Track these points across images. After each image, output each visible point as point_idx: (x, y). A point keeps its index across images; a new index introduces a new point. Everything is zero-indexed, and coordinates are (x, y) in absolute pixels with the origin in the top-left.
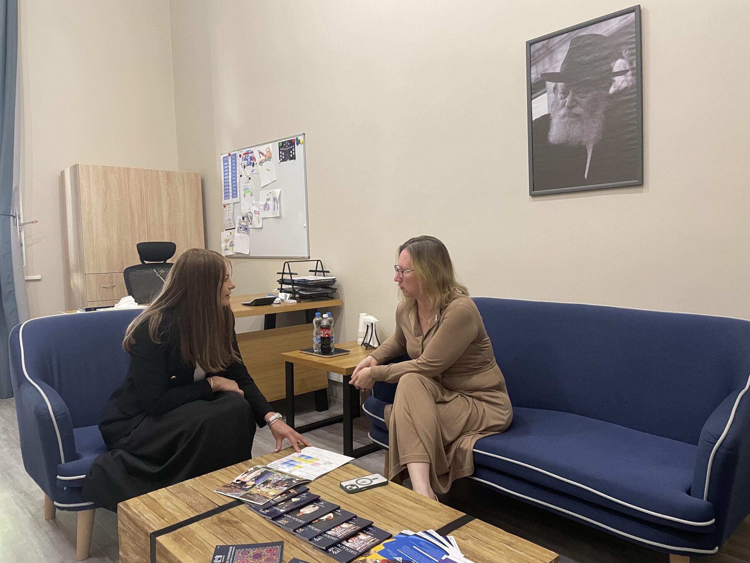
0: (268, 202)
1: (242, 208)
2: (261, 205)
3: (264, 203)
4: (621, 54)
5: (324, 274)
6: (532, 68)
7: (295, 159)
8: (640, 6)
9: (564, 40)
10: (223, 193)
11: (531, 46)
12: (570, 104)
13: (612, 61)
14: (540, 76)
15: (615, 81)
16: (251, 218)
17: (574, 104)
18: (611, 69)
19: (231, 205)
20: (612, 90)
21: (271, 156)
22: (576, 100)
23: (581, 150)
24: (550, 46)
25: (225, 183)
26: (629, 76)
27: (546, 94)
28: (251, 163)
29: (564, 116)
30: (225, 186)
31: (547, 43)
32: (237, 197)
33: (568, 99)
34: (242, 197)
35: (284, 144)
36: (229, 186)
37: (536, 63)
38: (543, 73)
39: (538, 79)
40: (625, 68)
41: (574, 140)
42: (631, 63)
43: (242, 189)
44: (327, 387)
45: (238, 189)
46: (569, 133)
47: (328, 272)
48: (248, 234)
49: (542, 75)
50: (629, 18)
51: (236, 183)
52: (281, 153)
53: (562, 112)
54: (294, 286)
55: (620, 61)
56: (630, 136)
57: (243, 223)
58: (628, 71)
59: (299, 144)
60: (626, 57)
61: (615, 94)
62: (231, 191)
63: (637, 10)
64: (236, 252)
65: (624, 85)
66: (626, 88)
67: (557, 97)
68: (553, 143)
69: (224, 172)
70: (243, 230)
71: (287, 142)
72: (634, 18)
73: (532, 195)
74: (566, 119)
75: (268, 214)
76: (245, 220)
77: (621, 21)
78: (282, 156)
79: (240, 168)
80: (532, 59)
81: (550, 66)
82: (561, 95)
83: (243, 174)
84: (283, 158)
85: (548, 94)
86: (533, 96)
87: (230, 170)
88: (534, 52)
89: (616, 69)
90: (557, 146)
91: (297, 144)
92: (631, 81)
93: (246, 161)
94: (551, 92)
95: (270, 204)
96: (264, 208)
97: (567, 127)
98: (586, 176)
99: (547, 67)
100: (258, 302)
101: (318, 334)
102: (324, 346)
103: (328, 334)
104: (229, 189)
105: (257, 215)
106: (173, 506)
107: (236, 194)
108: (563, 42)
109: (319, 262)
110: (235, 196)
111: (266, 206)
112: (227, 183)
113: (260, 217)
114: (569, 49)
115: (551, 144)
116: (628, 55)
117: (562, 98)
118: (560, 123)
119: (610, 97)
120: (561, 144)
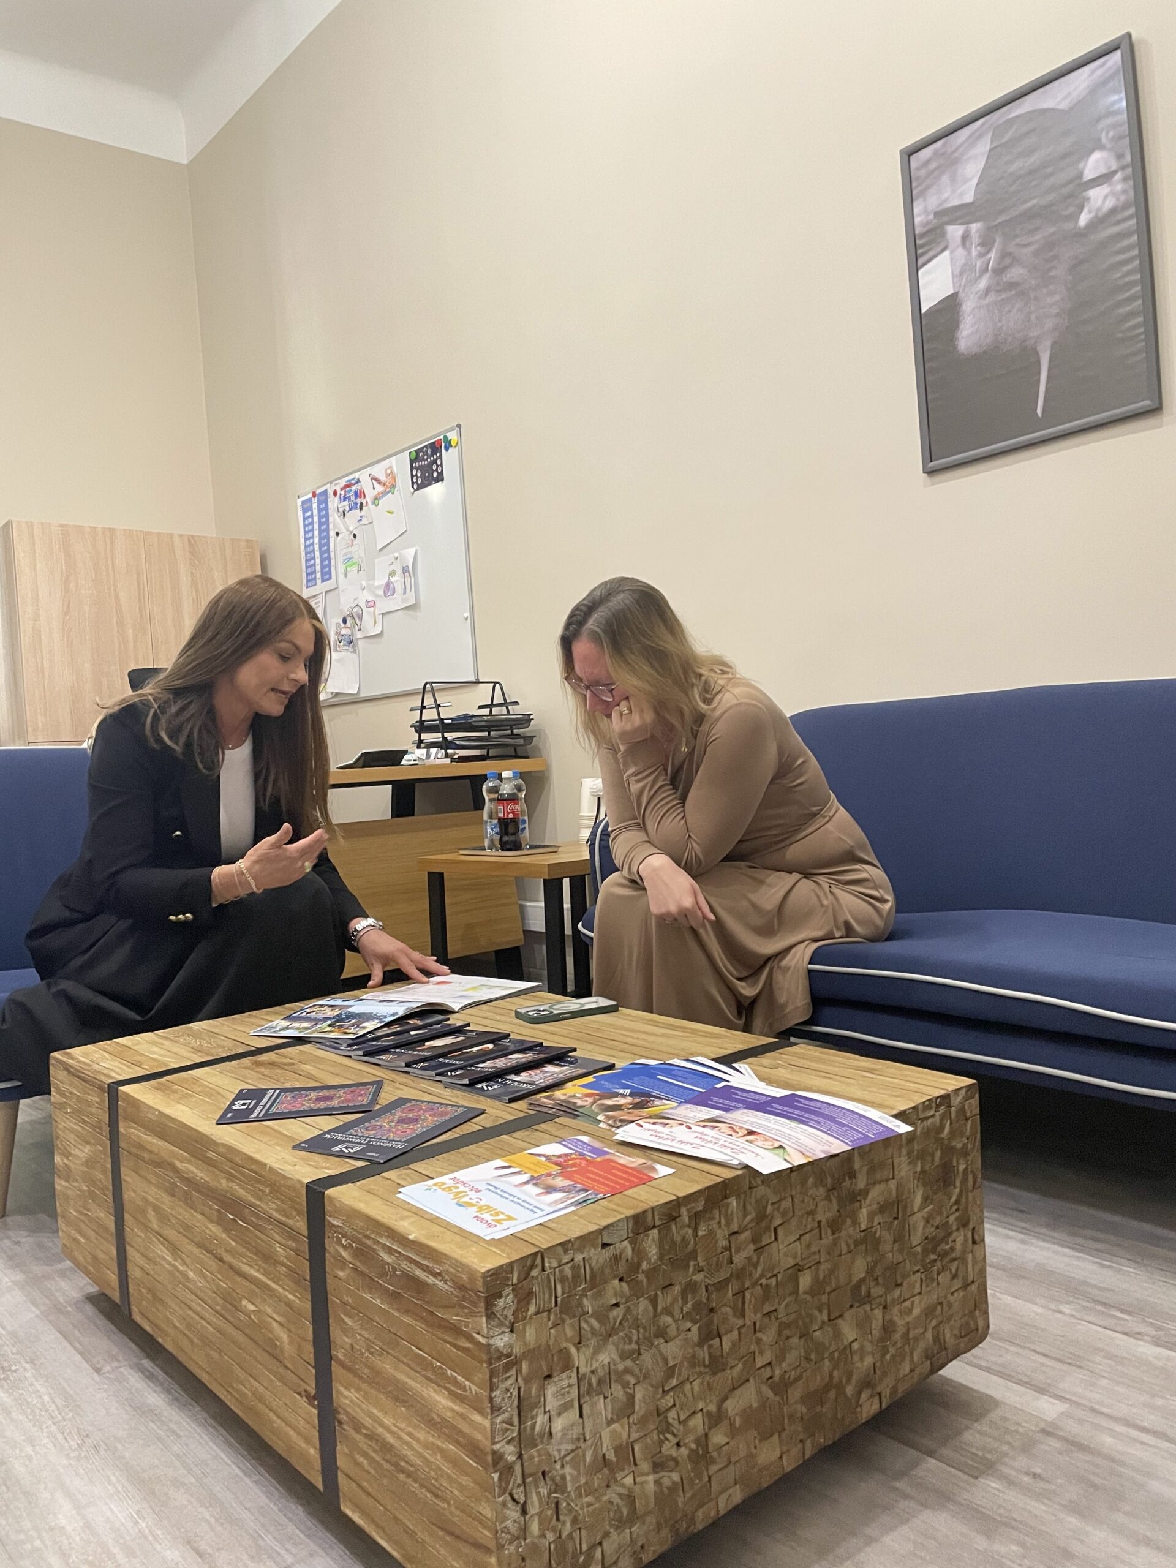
0: (392, 579)
1: (342, 599)
2: (379, 587)
3: (385, 581)
4: (1099, 140)
5: (507, 708)
6: (915, 204)
7: (442, 480)
8: (1129, 35)
9: (977, 134)
10: (304, 575)
11: (912, 158)
12: (999, 263)
13: (1079, 160)
14: (932, 216)
15: (1089, 199)
16: (360, 617)
17: (1008, 261)
18: (1080, 175)
19: (321, 598)
20: (1084, 219)
21: (395, 481)
22: (1010, 254)
23: (1028, 356)
24: (949, 150)
25: (306, 554)
26: (1118, 184)
27: (947, 253)
28: (356, 504)
29: (987, 291)
30: (307, 561)
31: (944, 145)
32: (330, 578)
33: (993, 255)
34: (341, 577)
35: (421, 454)
36: (314, 558)
37: (923, 193)
38: (939, 209)
39: (928, 223)
40: (1110, 168)
41: (1010, 339)
42: (1120, 156)
43: (340, 559)
44: (522, 943)
45: (333, 562)
46: (999, 325)
47: (517, 703)
48: (355, 652)
49: (936, 214)
50: (1109, 64)
51: (328, 551)
52: (414, 473)
53: (983, 284)
54: (446, 735)
55: (1096, 156)
56: (1128, 308)
57: (344, 632)
58: (1115, 172)
59: (450, 449)
60: (1109, 145)
61: (1093, 225)
62: (318, 568)
63: (1125, 45)
64: (332, 693)
65: (1110, 204)
66: (1113, 211)
67: (969, 253)
68: (966, 353)
69: (306, 533)
70: (345, 645)
71: (425, 449)
72: (1120, 63)
73: (930, 472)
74: (992, 297)
75: (395, 603)
76: (348, 624)
77: (1094, 71)
78: (418, 477)
79: (334, 518)
80: (914, 185)
81: (954, 191)
82: (979, 248)
83: (342, 529)
84: (419, 482)
85: (952, 252)
86: (920, 261)
87: (316, 526)
88: (918, 169)
89: (1089, 175)
90: (976, 357)
91: (447, 449)
92: (1124, 192)
93: (346, 503)
94: (958, 247)
95: (397, 581)
96: (385, 592)
97: (993, 312)
98: (1039, 412)
99: (946, 195)
100: (370, 760)
101: (494, 814)
102: (506, 838)
103: (513, 812)
104: (314, 565)
105: (372, 609)
106: (162, 1052)
107: (330, 573)
108: (976, 138)
109: (497, 685)
110: (328, 576)
111: (389, 589)
112: (310, 553)
113: (377, 613)
114: (991, 150)
115: (964, 355)
116: (1113, 139)
117: (981, 255)
118: (980, 307)
119: (1081, 235)
120: (985, 352)
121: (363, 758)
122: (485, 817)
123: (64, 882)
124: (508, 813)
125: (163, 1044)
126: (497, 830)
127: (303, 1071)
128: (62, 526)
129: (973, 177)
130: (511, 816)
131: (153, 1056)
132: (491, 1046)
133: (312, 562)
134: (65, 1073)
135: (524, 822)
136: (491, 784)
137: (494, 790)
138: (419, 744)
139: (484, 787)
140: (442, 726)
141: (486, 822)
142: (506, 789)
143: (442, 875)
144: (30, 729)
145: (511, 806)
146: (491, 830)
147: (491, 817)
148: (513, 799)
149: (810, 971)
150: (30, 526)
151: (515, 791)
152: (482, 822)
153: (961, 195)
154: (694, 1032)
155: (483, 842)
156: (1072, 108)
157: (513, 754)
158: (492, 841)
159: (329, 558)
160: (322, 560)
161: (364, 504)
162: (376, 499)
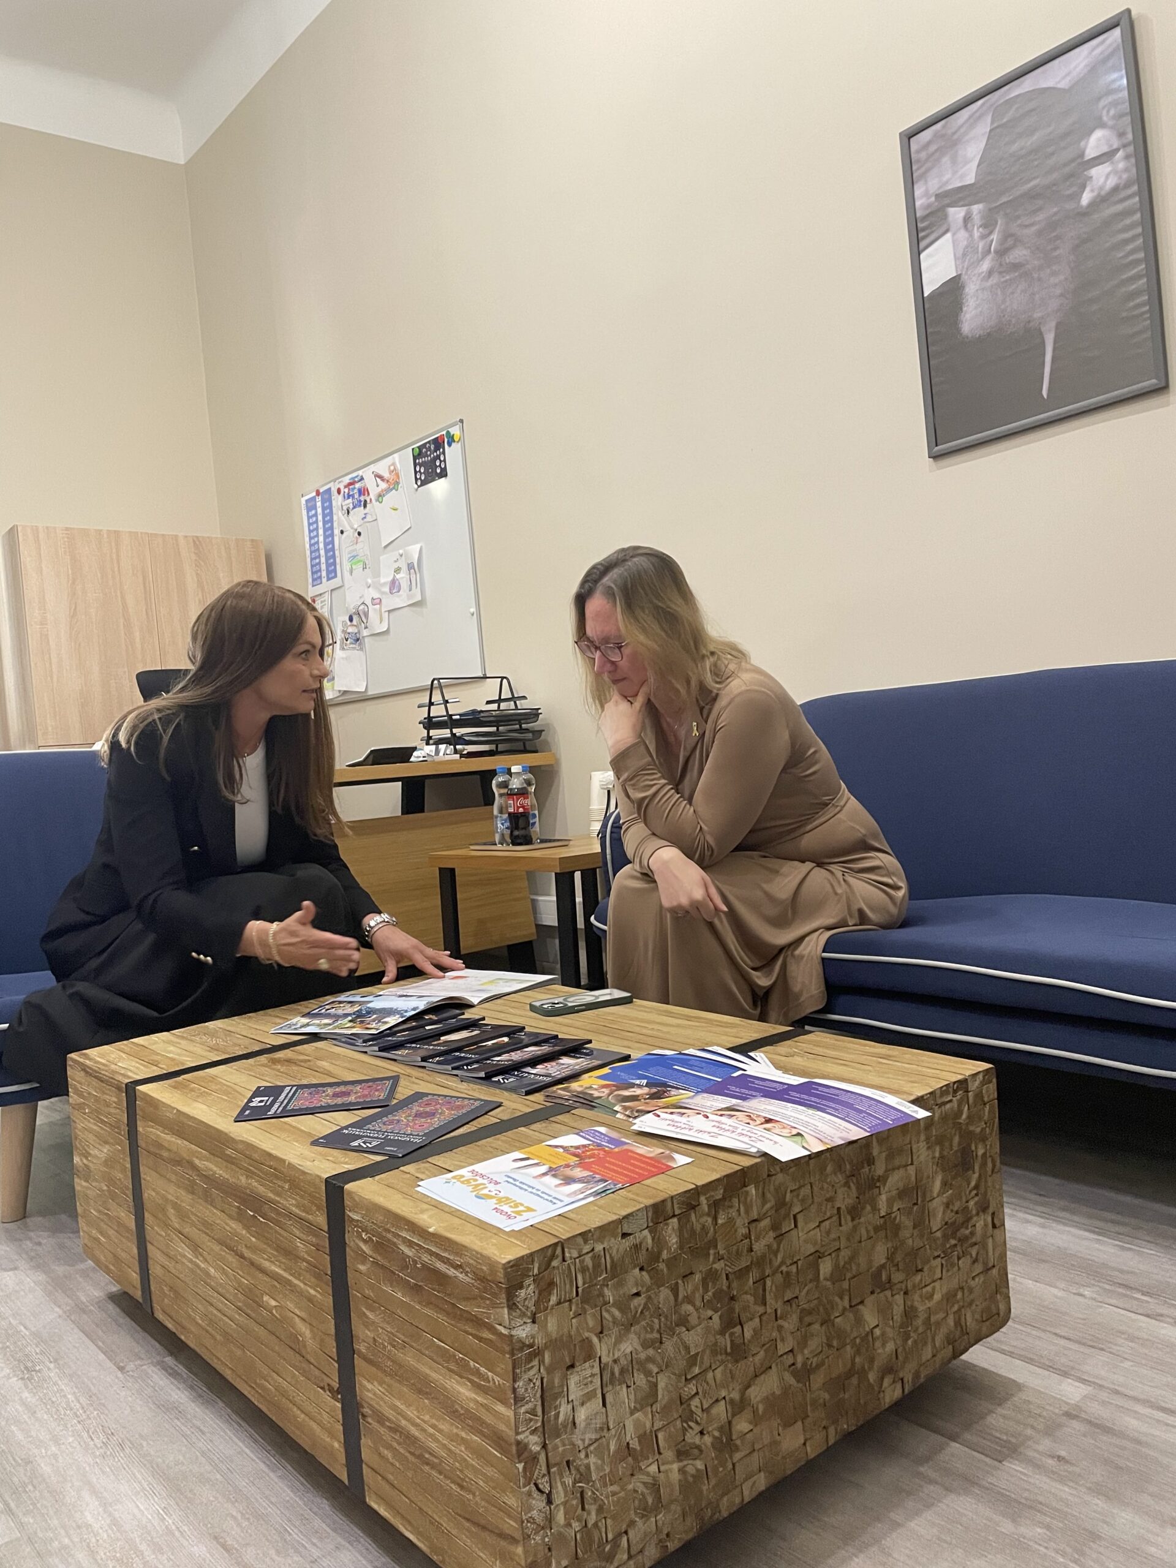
0: (398, 576)
1: (348, 599)
2: (385, 584)
3: (391, 578)
4: (1100, 118)
5: (515, 703)
6: (915, 187)
7: (446, 475)
8: (1129, 11)
9: (978, 114)
10: (310, 573)
11: (912, 140)
12: (1001, 244)
13: (1081, 139)
14: (933, 199)
15: (1091, 177)
16: (366, 615)
17: (1010, 242)
18: (1082, 155)
19: (327, 597)
20: (1086, 198)
21: (398, 478)
22: (1012, 235)
23: (1032, 337)
24: (950, 132)
25: (311, 552)
26: (1120, 162)
27: (948, 236)
28: (360, 501)
29: (990, 273)
30: (312, 559)
31: (944, 127)
32: (336, 576)
33: (995, 236)
34: (347, 574)
35: (424, 450)
36: (319, 557)
37: (923, 176)
38: (939, 192)
39: (929, 206)
40: (1111, 146)
41: (1014, 321)
42: (1121, 135)
43: (345, 557)
44: (535, 937)
45: (338, 560)
46: (1003, 307)
47: (524, 698)
48: (361, 649)
49: (937, 196)
50: (1108, 42)
51: (333, 549)
52: (418, 469)
53: (986, 265)
54: (455, 731)
55: (1098, 134)
56: (1134, 287)
57: (350, 630)
58: (1118, 150)
59: (453, 444)
60: (1110, 124)
61: (1095, 204)
62: (323, 567)
63: (1124, 22)
64: (340, 691)
65: (1111, 183)
66: (1116, 189)
67: (971, 236)
68: (970, 336)
69: (310, 531)
70: (351, 643)
71: (428, 445)
72: (1120, 40)
73: (935, 457)
74: (994, 279)
75: (399, 600)
76: (355, 622)
77: (1093, 50)
78: (421, 473)
79: (339, 516)
80: (914, 168)
81: (955, 173)
82: (981, 229)
83: (347, 528)
84: (423, 478)
85: (954, 235)
86: (922, 245)
87: (321, 524)
88: (918, 152)
89: (1091, 153)
90: (980, 340)
91: (450, 445)
92: (1126, 170)
93: (350, 500)
94: (960, 229)
95: (403, 578)
96: (390, 589)
97: (997, 294)
98: (1045, 393)
99: (948, 176)
100: (379, 757)
101: (504, 810)
102: (516, 833)
103: (523, 807)
104: (319, 563)
105: (378, 606)
106: (179, 1051)
107: (335, 571)
108: (975, 120)
109: (505, 680)
110: (333, 575)
111: (394, 585)
112: (315, 550)
113: (383, 611)
114: (991, 131)
115: (967, 337)
116: (1114, 117)
117: (983, 237)
118: (983, 289)
119: (1084, 213)
120: (989, 334)
121: (371, 757)
122: (496, 812)
123: (78, 883)
124: (518, 808)
125: (179, 1043)
126: (507, 824)
127: (318, 1067)
128: (67, 529)
129: (975, 156)
130: (521, 810)
131: (171, 1055)
132: (506, 1039)
133: (317, 561)
134: (82, 1074)
135: (534, 816)
136: (501, 779)
137: (504, 785)
138: (428, 740)
139: (494, 782)
140: (450, 722)
141: (497, 817)
142: (516, 784)
143: (453, 870)
144: (40, 733)
145: (521, 801)
146: (501, 825)
147: (501, 812)
148: (522, 793)
149: (823, 959)
150: (35, 530)
151: (525, 785)
152: (492, 817)
153: (962, 177)
154: (710, 1021)
155: (494, 836)
156: (1072, 87)
157: (522, 748)
158: (503, 835)
159: (334, 556)
160: (327, 559)
161: (368, 501)
162: (380, 496)
